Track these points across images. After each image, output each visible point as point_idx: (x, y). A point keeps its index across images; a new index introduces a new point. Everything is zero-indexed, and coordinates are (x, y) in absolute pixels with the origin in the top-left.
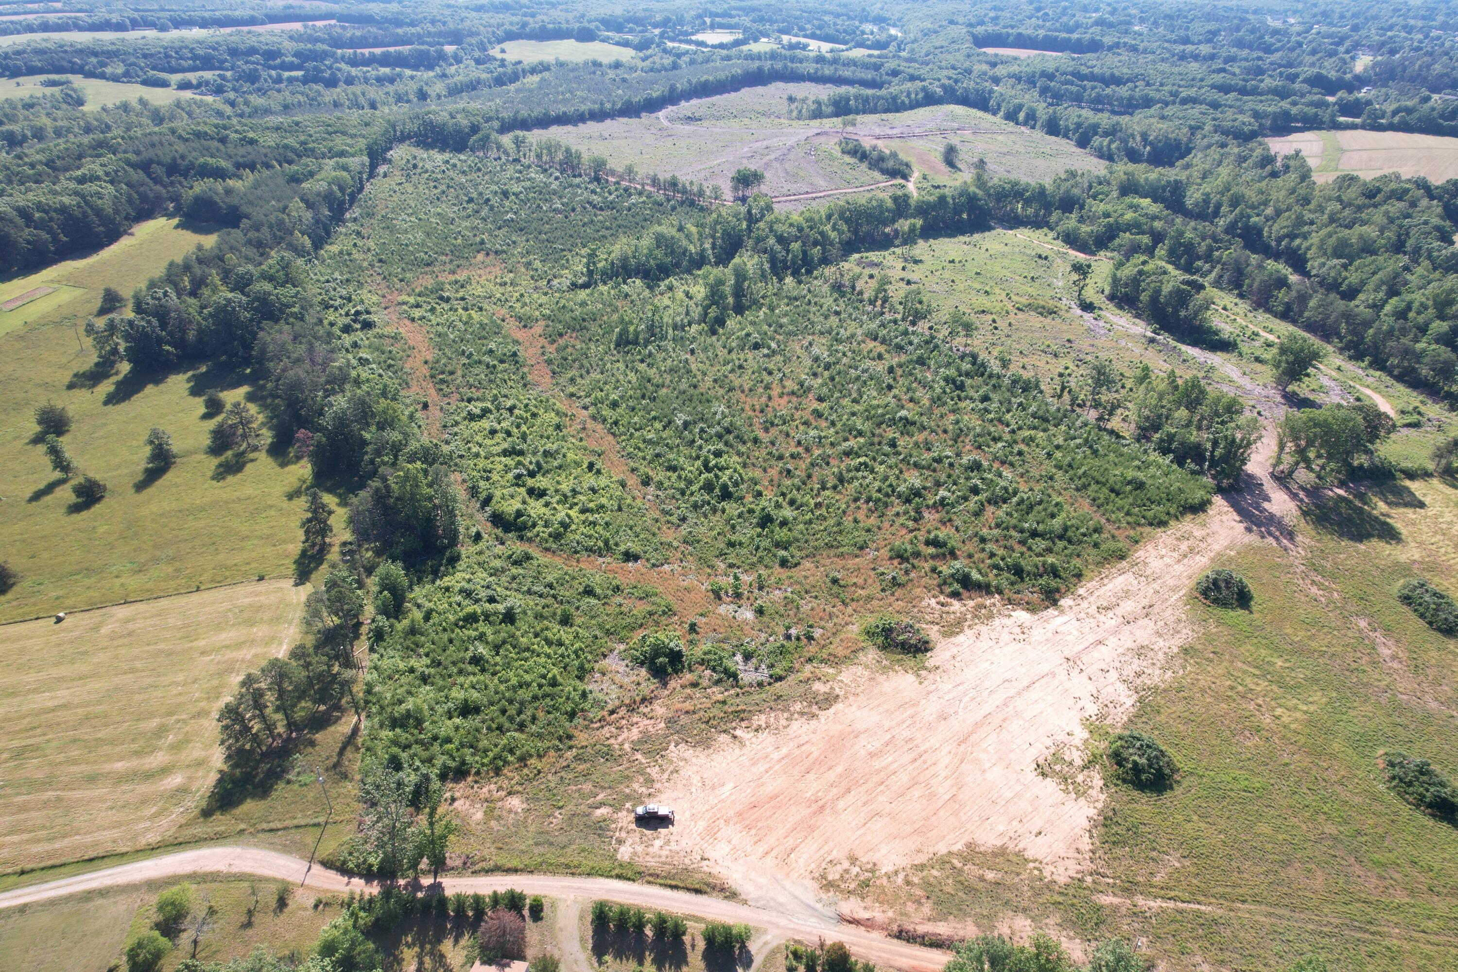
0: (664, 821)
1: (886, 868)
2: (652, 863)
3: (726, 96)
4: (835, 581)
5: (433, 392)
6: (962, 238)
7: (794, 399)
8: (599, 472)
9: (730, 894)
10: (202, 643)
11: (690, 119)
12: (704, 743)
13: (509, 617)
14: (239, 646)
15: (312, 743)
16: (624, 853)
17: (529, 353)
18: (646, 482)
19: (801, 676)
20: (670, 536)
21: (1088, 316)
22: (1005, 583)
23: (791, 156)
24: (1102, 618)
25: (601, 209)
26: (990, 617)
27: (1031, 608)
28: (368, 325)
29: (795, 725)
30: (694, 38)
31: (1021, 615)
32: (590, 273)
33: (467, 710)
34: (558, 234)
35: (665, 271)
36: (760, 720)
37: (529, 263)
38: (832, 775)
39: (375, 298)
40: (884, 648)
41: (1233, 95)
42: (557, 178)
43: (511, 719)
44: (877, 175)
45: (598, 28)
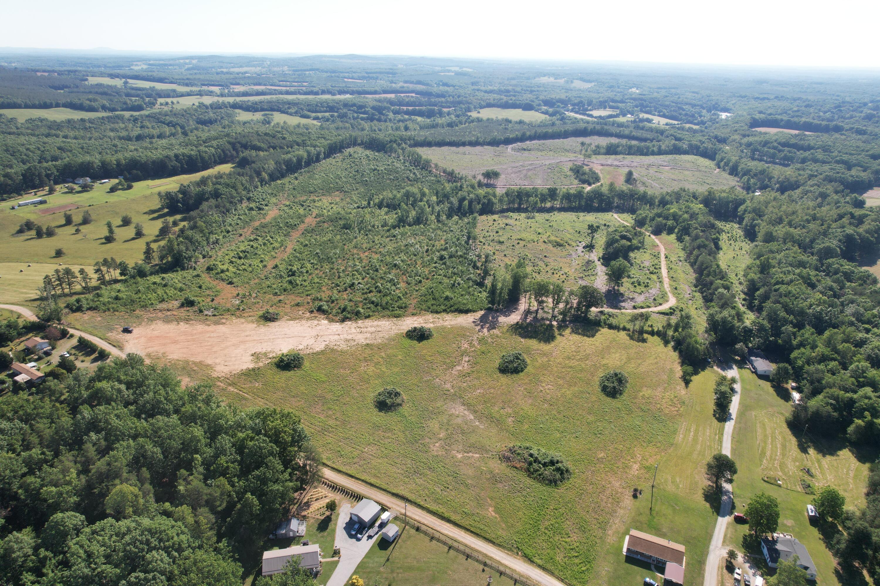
0: (130, 332)
1: (170, 357)
2: (113, 338)
5: (250, 232)
9: (121, 349)
11: (524, 150)
12: (168, 322)
16: (109, 335)
17: (303, 226)
19: (223, 317)
22: (335, 313)
24: (353, 329)
26: (313, 320)
27: (332, 321)
29: (200, 326)
30: (591, 113)
31: (325, 322)
36: (192, 322)
38: (190, 338)
39: (275, 201)
40: (261, 318)
44: (575, 181)
45: (539, 104)
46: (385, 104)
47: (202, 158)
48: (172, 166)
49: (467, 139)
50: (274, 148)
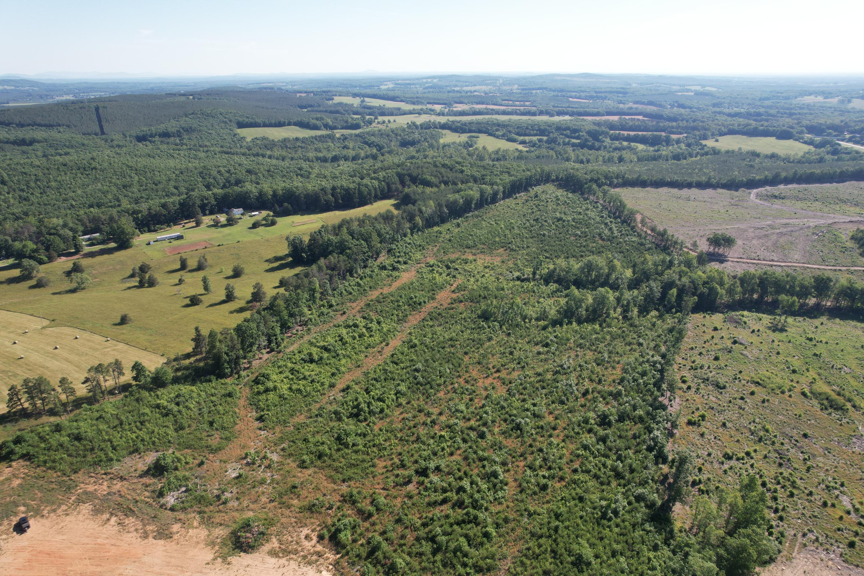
4: (294, 487)
5: (358, 308)
8: (335, 374)
11: (775, 197)
17: (430, 305)
18: (345, 389)
20: (297, 419)
22: (355, 553)
25: (603, 240)
26: (312, 564)
28: (394, 269)
39: (419, 257)
45: (801, 132)
46: (603, 129)
47: (360, 192)
48: (325, 201)
49: (695, 179)
50: (446, 183)
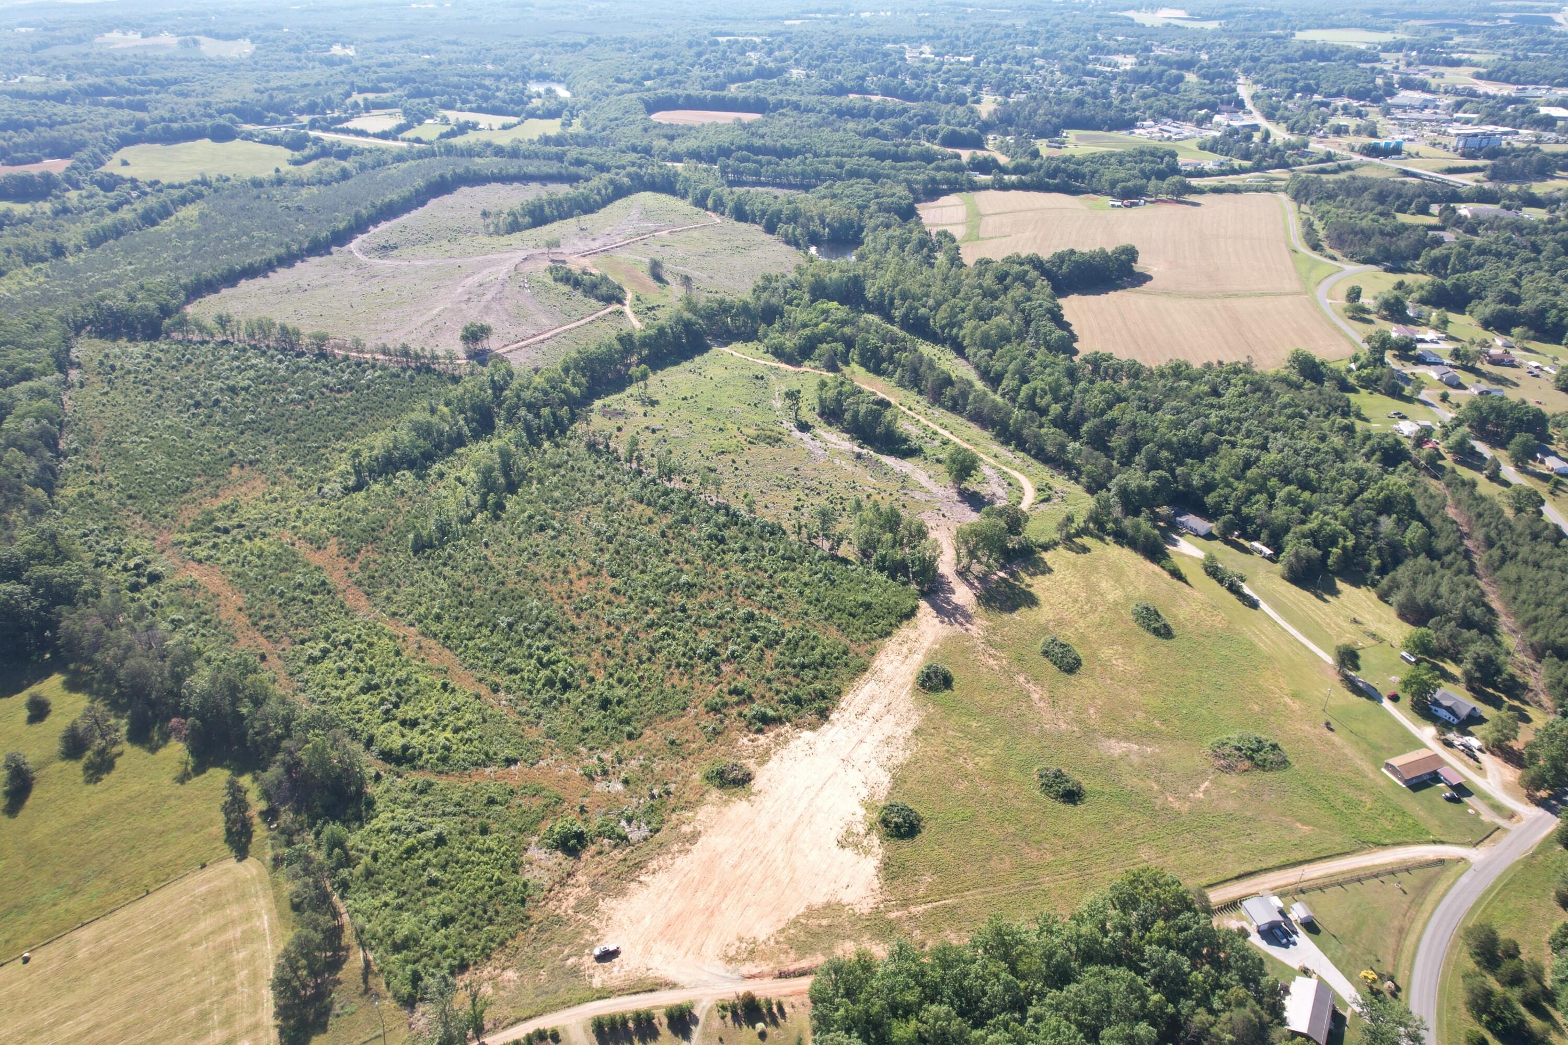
0: (614, 954)
1: (762, 938)
2: (616, 983)
3: (414, 213)
4: (673, 743)
5: (261, 640)
6: (686, 365)
7: (592, 579)
8: (453, 690)
9: (672, 986)
10: (186, 937)
11: (385, 249)
12: (621, 893)
13: (441, 840)
14: (223, 928)
15: (339, 982)
16: (597, 983)
17: (336, 579)
18: (495, 689)
19: (671, 824)
20: (534, 734)
21: (806, 436)
22: (791, 712)
23: (507, 293)
24: (859, 722)
25: (339, 391)
26: (787, 742)
27: (813, 727)
28: (155, 578)
29: (678, 861)
30: (351, 125)
31: (807, 735)
32: (358, 472)
33: (446, 921)
34: (307, 429)
35: (429, 457)
36: (653, 865)
37: (290, 471)
38: (712, 888)
39: (146, 544)
40: (721, 787)
41: (888, 162)
42: (280, 362)
43: (481, 918)
44: (593, 301)
45: (233, 121)
